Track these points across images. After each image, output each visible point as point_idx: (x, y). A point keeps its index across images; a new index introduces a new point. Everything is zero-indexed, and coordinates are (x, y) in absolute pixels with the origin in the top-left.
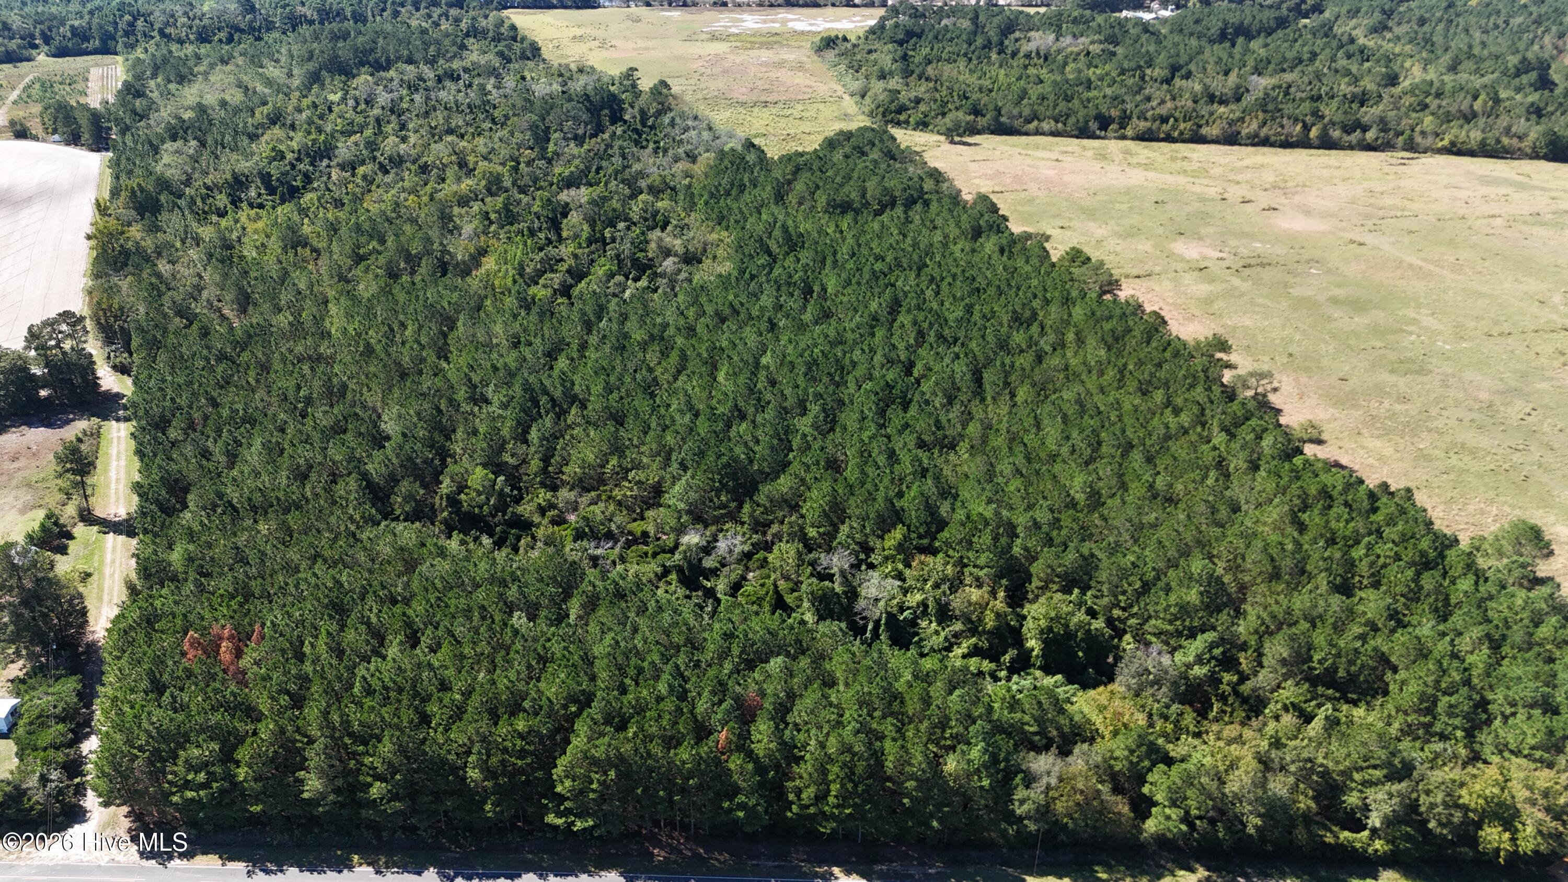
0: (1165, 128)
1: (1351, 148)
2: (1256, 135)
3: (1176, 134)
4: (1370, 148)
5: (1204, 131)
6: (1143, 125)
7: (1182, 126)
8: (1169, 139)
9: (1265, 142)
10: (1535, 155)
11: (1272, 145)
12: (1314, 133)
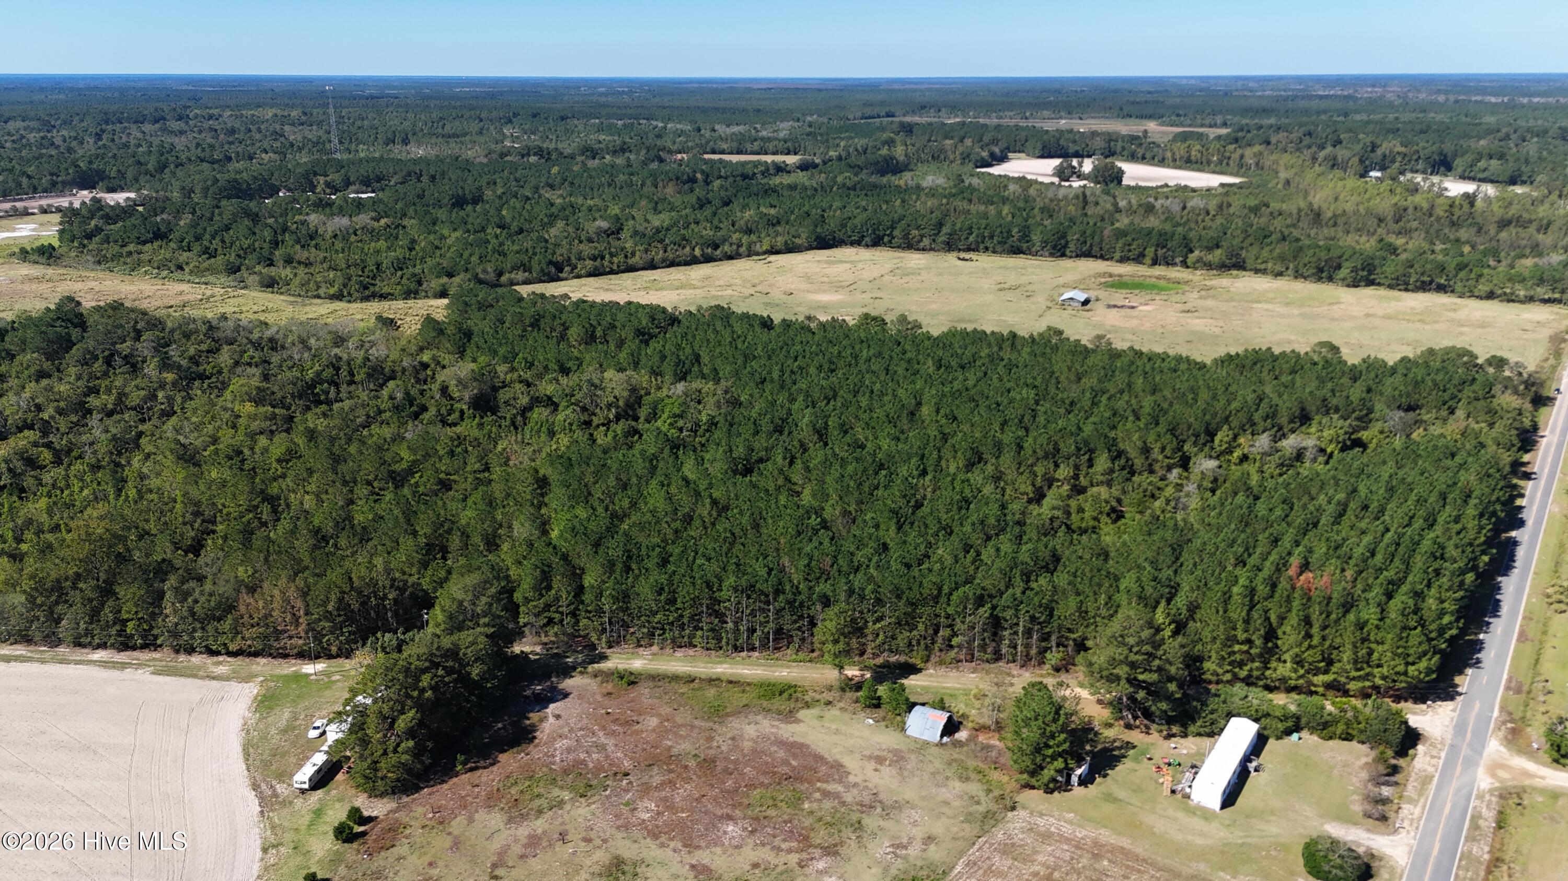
0: (606, 263)
1: (720, 260)
2: (664, 260)
3: (615, 267)
4: (730, 258)
5: (631, 261)
6: (589, 264)
7: (615, 260)
8: (612, 272)
9: (672, 264)
10: (810, 248)
11: (679, 264)
12: (697, 252)
